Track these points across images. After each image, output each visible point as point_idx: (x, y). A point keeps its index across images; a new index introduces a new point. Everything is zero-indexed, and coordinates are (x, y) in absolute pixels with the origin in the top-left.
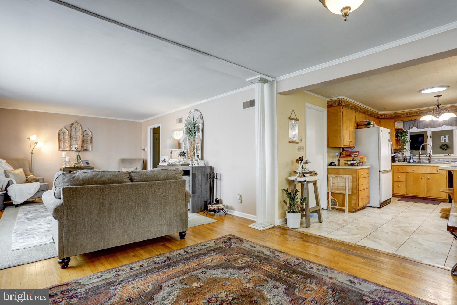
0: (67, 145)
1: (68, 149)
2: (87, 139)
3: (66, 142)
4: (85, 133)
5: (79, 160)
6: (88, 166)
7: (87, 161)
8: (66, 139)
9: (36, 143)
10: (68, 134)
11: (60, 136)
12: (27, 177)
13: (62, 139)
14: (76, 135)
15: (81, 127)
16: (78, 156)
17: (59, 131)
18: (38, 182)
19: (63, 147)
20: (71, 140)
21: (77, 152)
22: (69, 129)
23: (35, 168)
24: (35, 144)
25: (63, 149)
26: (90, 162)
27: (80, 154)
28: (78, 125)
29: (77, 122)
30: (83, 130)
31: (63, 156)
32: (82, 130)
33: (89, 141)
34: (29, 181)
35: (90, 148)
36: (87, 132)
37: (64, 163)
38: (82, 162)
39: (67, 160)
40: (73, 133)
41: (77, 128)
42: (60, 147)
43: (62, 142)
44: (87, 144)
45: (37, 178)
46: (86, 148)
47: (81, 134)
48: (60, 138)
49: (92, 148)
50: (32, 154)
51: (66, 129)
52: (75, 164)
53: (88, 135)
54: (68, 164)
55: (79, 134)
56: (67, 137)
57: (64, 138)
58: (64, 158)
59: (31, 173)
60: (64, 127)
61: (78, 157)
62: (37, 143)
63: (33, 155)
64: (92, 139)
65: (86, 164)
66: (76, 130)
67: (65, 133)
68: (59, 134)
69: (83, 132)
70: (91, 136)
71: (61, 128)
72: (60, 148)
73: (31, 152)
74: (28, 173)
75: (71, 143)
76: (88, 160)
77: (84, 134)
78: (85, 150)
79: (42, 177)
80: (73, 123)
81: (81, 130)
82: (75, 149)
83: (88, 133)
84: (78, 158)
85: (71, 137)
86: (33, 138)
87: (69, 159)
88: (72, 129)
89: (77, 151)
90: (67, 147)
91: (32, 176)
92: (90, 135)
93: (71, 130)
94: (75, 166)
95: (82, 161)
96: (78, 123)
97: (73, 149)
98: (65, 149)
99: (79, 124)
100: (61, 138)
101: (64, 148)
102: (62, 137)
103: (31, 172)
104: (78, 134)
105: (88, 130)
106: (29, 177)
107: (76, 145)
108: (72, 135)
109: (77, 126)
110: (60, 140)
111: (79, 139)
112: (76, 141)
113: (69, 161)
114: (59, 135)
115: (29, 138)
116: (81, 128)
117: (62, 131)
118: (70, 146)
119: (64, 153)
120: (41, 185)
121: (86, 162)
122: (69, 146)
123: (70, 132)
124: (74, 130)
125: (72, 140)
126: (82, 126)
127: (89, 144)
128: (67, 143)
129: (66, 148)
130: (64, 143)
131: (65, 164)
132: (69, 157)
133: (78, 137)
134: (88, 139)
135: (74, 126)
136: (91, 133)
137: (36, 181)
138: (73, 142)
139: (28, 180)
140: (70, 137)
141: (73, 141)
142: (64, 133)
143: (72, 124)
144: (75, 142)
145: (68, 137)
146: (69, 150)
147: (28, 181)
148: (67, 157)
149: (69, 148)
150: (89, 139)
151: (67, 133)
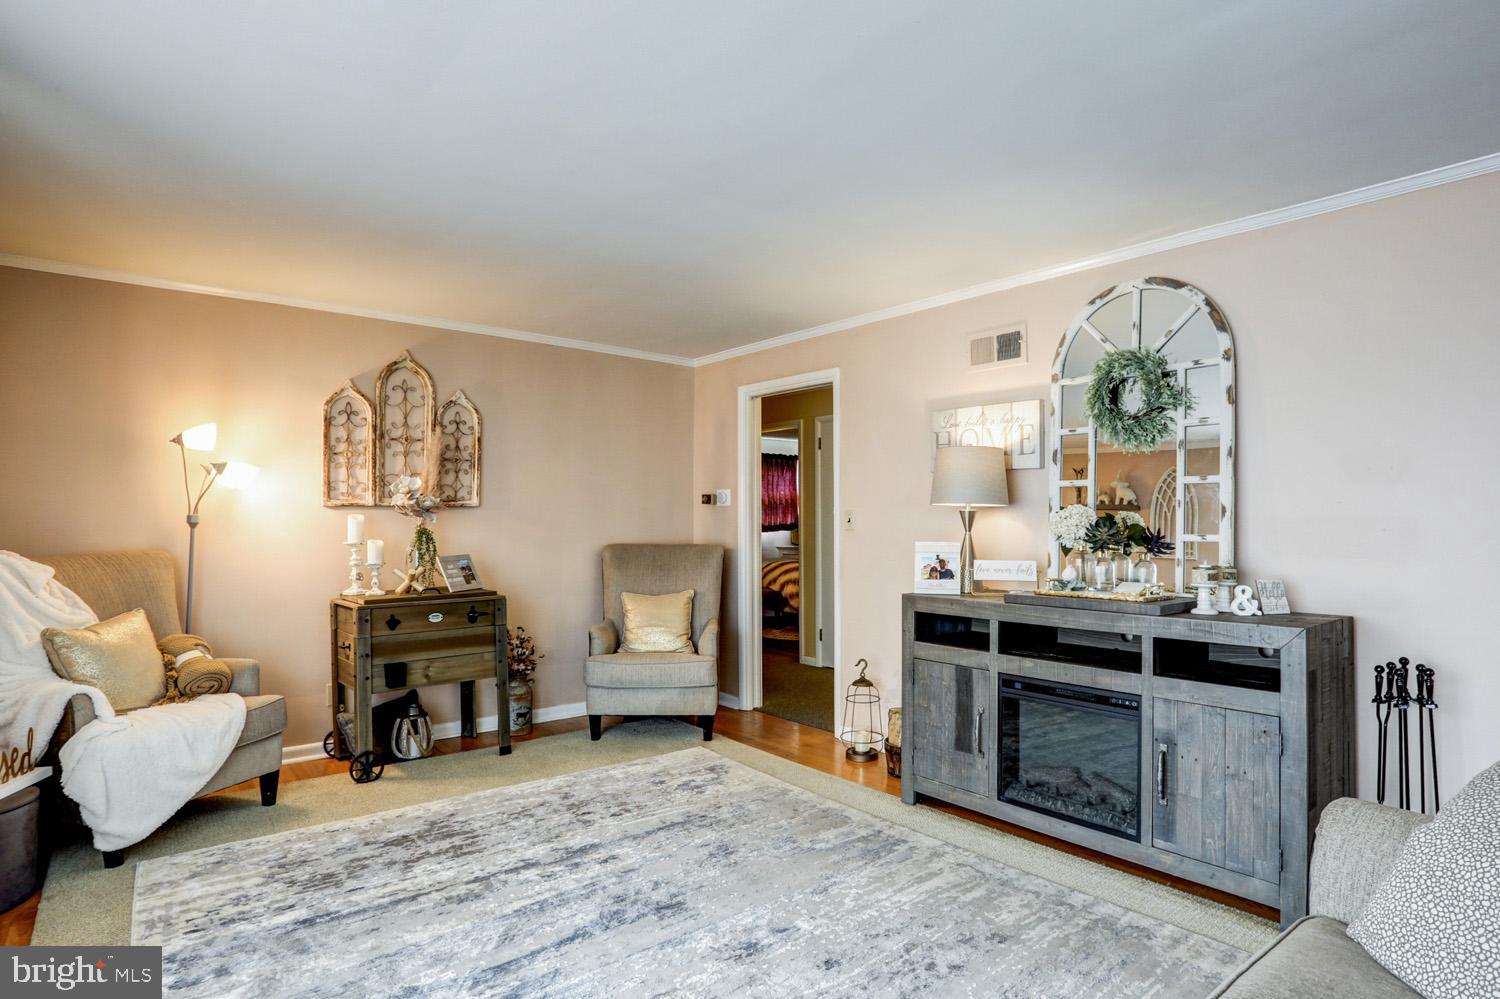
0: (365, 475)
1: (369, 500)
2: (457, 447)
3: (361, 460)
4: (450, 416)
5: (427, 558)
6: (474, 585)
7: (463, 563)
8: (361, 448)
9: (215, 465)
10: (370, 420)
11: (332, 428)
12: (172, 663)
13: (342, 447)
14: (406, 424)
15: (433, 386)
16: (424, 537)
17: (327, 403)
18: (228, 692)
19: (343, 488)
20: (383, 452)
21: (418, 513)
22: (374, 392)
23: (210, 609)
24: (209, 473)
25: (344, 500)
26: (477, 570)
27: (433, 524)
28: (417, 372)
29: (412, 361)
30: (442, 399)
31: (352, 537)
32: (434, 399)
33: (466, 455)
34: (181, 685)
35: (470, 493)
36: (457, 409)
37: (354, 572)
38: (445, 569)
39: (372, 558)
40: (394, 415)
41: (413, 389)
42: (329, 487)
43: (342, 459)
44: (457, 472)
45: (221, 665)
46: (452, 494)
47: (430, 418)
48: (333, 442)
49: (479, 493)
50: (193, 525)
51: (359, 392)
52: (413, 578)
53: (461, 426)
54: (375, 580)
55: (422, 417)
56: (365, 434)
57: (349, 440)
58: (352, 545)
59: (191, 640)
60: (352, 380)
61: (419, 539)
62: (220, 468)
63: (196, 529)
64: (480, 447)
65: (462, 579)
66: (405, 399)
67: (356, 413)
68: (326, 419)
69: (441, 410)
70: (476, 428)
71: (338, 390)
72: (332, 493)
73: (189, 517)
74: (176, 636)
75: (383, 465)
76: (467, 557)
77: (446, 422)
78: (451, 503)
79: (249, 661)
80: (396, 363)
81: (431, 401)
82: (410, 498)
83: (464, 416)
84: (424, 546)
85: (382, 436)
86: (201, 437)
87: (383, 553)
88: (389, 392)
89: (421, 510)
90: (365, 490)
91: (196, 654)
92: (472, 428)
93: (385, 400)
94: (408, 590)
95: (446, 561)
96: (417, 363)
97: (400, 499)
98: (354, 497)
99: (421, 367)
100: (338, 440)
101: (349, 494)
102: (400, 419)
103: (187, 632)
104: (413, 420)
105: (463, 401)
106: (181, 660)
107: (414, 478)
108: (388, 425)
109: (413, 381)
110: (330, 452)
111: (420, 444)
112: (406, 454)
113: (379, 562)
114: (328, 421)
115: (180, 436)
116: (431, 389)
117: (341, 406)
118: (381, 483)
119: (354, 521)
120: (249, 712)
121: (463, 568)
122: (375, 482)
123: (379, 408)
124: (396, 397)
125: (389, 452)
126: (436, 379)
127: (466, 472)
128: (363, 466)
129: (358, 491)
130: (350, 466)
131: (359, 577)
132: (380, 543)
133: (417, 434)
134: (461, 446)
135: (396, 379)
136: (475, 416)
137: (221, 684)
138: (395, 463)
139: (175, 682)
140: (380, 434)
141: (394, 455)
142: (350, 413)
143: (391, 369)
144: (401, 459)
145: (371, 436)
146: (376, 505)
147: (176, 688)
148: (370, 544)
149: (374, 495)
150: (466, 448)
151: (368, 413)
